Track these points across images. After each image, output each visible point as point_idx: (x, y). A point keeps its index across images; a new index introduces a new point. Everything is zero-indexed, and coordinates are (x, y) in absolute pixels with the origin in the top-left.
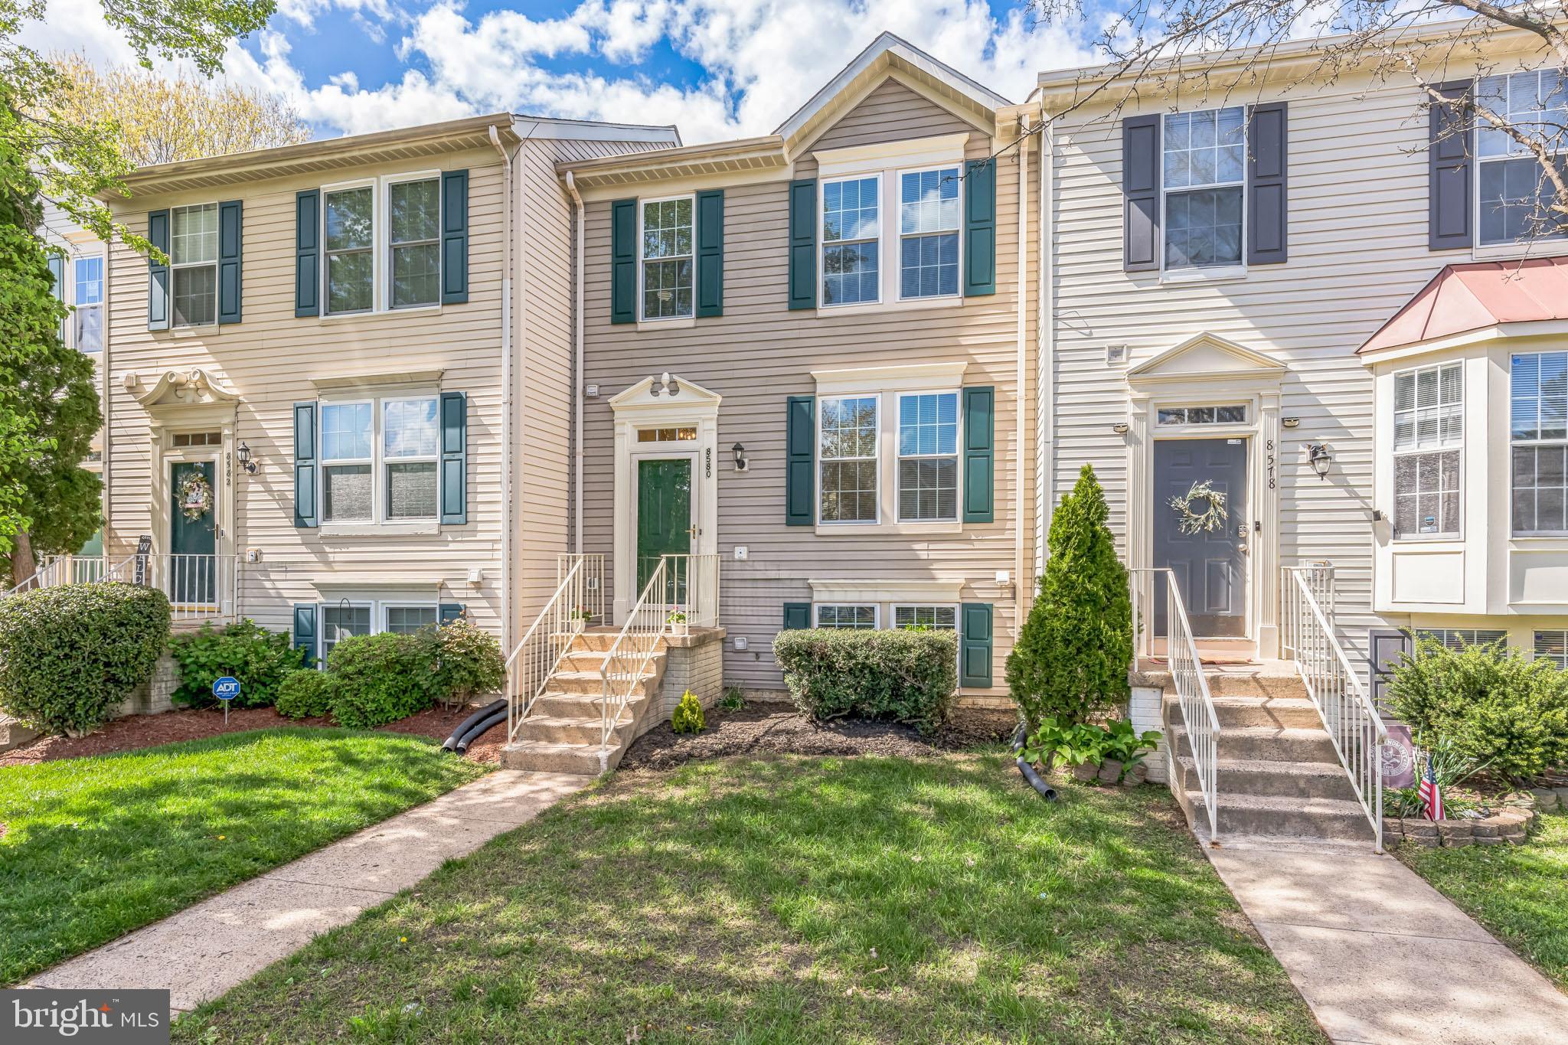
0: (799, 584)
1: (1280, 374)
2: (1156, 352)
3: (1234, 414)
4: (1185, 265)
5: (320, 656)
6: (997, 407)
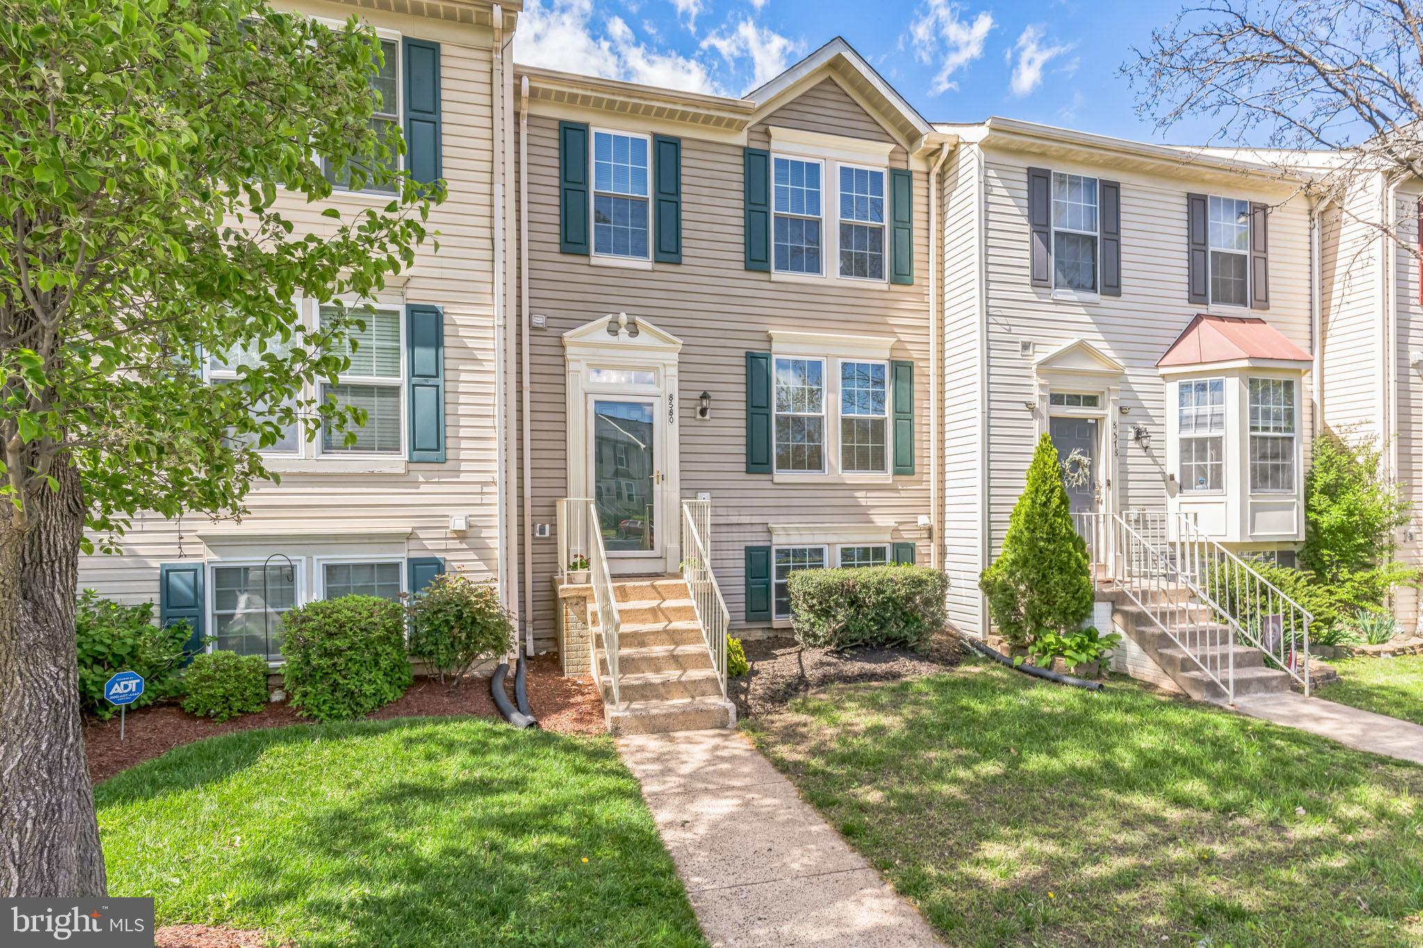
0: (760, 528)
1: (1118, 376)
2: (1053, 350)
3: (1091, 401)
5: (209, 632)
6: (916, 379)
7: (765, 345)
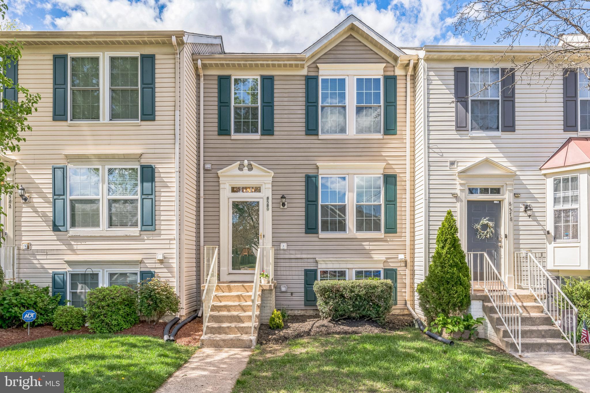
0: (312, 260)
1: (513, 176)
2: (468, 165)
3: (496, 191)
4: (478, 130)
5: (68, 299)
6: (398, 183)
7: (315, 171)
